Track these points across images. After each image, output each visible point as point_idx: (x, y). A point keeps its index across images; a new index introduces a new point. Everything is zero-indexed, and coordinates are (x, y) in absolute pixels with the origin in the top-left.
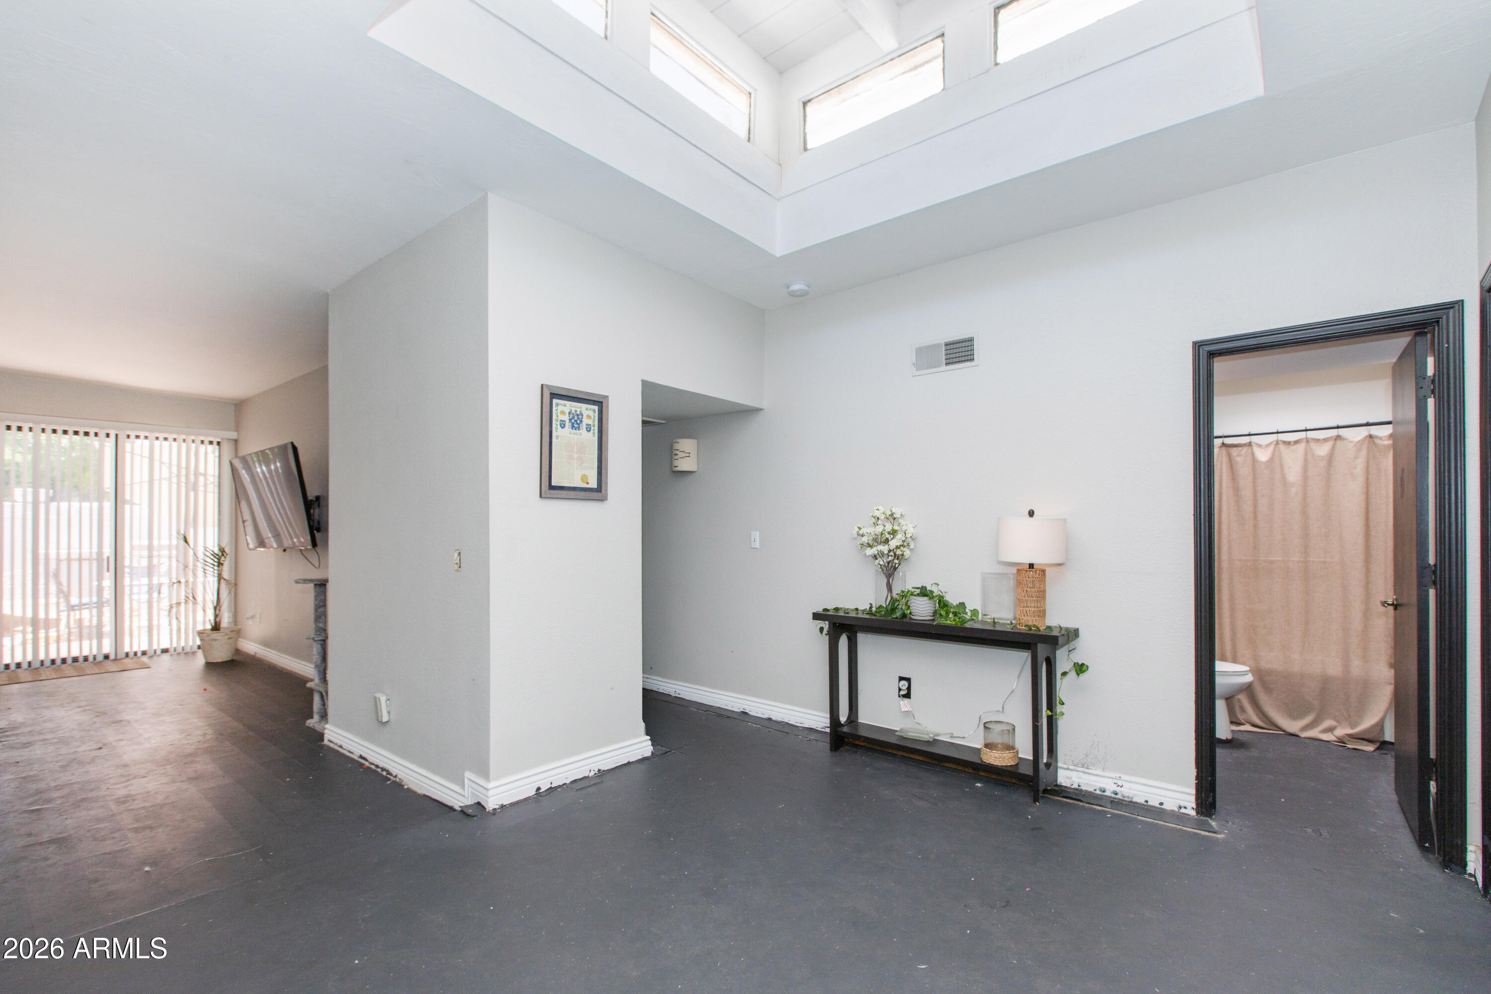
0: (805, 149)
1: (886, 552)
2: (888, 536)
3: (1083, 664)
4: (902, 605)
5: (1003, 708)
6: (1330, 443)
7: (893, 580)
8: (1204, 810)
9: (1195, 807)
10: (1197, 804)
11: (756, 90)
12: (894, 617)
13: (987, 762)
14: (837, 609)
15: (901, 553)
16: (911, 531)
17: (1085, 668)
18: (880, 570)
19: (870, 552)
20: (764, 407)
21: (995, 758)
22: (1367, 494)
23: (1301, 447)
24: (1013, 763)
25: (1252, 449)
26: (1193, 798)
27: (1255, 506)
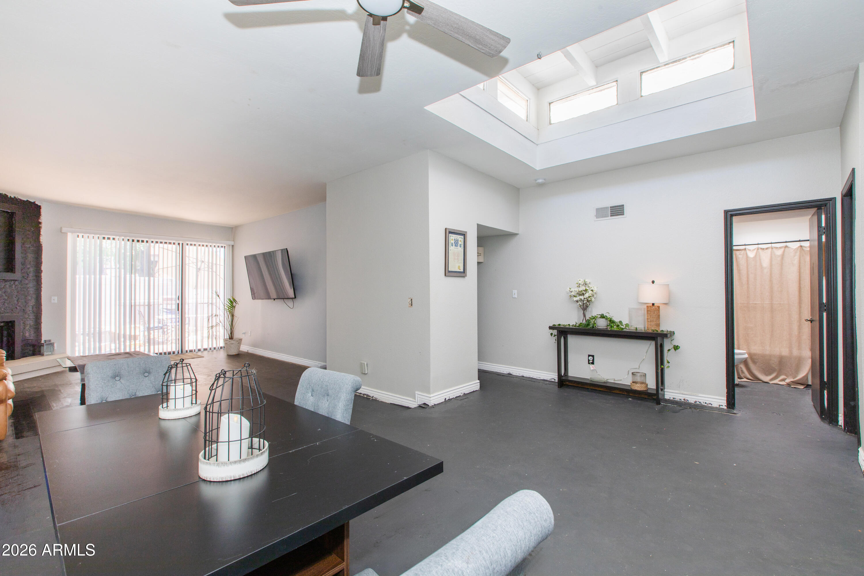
0: (550, 124)
1: (583, 299)
2: (583, 292)
3: (677, 346)
4: (592, 321)
5: (639, 366)
6: (782, 249)
7: (586, 311)
8: (730, 406)
9: (726, 405)
10: (727, 404)
11: (530, 99)
12: (589, 327)
13: (634, 389)
14: (559, 325)
15: (590, 299)
16: (595, 289)
17: (678, 347)
18: (580, 307)
19: (575, 299)
20: (519, 233)
21: (638, 387)
22: (800, 272)
23: (770, 250)
24: (646, 389)
25: (746, 252)
26: (725, 402)
27: (748, 278)
